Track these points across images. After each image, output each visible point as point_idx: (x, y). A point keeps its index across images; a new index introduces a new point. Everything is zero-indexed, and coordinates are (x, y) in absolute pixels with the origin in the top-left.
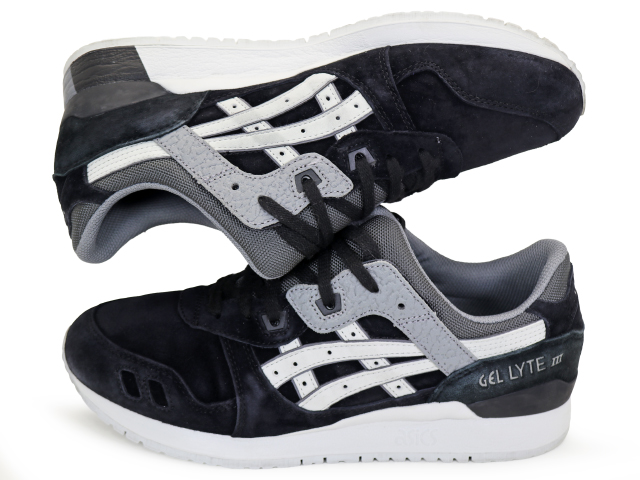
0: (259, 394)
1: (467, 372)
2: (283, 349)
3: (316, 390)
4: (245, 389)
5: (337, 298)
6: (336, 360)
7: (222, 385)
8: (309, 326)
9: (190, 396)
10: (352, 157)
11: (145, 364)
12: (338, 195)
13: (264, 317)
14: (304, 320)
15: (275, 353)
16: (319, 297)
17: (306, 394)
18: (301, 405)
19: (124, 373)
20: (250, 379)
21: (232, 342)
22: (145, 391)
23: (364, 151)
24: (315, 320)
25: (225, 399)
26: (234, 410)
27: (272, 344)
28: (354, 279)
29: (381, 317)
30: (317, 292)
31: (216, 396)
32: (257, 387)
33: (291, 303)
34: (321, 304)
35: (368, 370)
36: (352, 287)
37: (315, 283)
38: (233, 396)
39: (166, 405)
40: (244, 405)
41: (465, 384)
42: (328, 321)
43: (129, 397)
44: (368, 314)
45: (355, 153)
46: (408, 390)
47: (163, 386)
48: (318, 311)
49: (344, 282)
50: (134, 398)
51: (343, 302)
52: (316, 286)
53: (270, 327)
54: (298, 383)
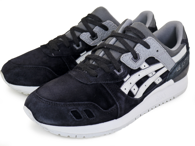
0: (124, 99)
1: (175, 68)
2: (125, 80)
3: (138, 90)
4: (119, 98)
5: (138, 55)
6: (142, 77)
7: (110, 100)
8: (132, 68)
9: (101, 110)
10: (81, 46)
11: (79, 105)
12: (84, 33)
13: (115, 71)
14: (129, 66)
15: (123, 82)
16: (132, 56)
17: (136, 93)
18: (135, 97)
19: (72, 112)
20: (119, 94)
21: (107, 84)
22: (84, 115)
23: (77, 48)
24: (133, 65)
25: (113, 105)
26: (117, 108)
27: (121, 79)
28: (142, 46)
29: (152, 57)
30: (131, 55)
31: (109, 106)
32: (122, 96)
33: (123, 62)
34: (133, 59)
35: (150, 77)
36: (142, 49)
37: (130, 52)
38: (115, 103)
39: (94, 117)
40: (120, 105)
41: (174, 72)
42: (137, 64)
43: (78, 120)
44: (148, 57)
45: (80, 47)
46: (161, 80)
47: (91, 110)
48: (133, 61)
49: (139, 48)
50: (80, 120)
51: (140, 56)
52: (130, 53)
53: (118, 73)
54: (132, 90)
